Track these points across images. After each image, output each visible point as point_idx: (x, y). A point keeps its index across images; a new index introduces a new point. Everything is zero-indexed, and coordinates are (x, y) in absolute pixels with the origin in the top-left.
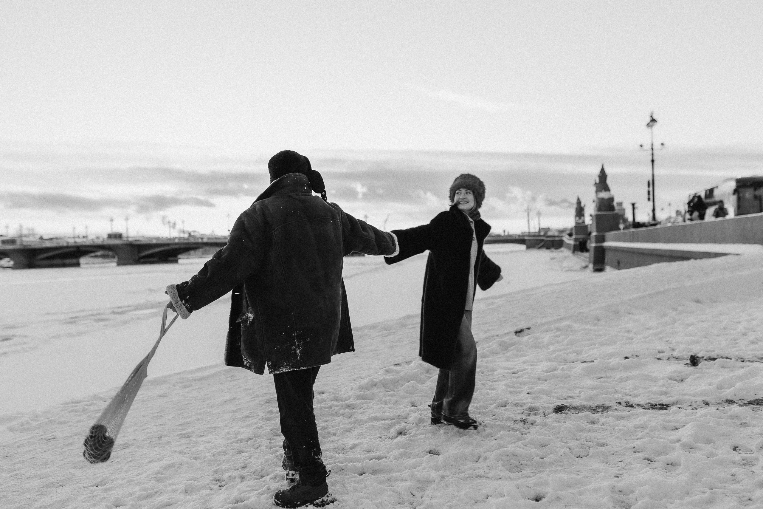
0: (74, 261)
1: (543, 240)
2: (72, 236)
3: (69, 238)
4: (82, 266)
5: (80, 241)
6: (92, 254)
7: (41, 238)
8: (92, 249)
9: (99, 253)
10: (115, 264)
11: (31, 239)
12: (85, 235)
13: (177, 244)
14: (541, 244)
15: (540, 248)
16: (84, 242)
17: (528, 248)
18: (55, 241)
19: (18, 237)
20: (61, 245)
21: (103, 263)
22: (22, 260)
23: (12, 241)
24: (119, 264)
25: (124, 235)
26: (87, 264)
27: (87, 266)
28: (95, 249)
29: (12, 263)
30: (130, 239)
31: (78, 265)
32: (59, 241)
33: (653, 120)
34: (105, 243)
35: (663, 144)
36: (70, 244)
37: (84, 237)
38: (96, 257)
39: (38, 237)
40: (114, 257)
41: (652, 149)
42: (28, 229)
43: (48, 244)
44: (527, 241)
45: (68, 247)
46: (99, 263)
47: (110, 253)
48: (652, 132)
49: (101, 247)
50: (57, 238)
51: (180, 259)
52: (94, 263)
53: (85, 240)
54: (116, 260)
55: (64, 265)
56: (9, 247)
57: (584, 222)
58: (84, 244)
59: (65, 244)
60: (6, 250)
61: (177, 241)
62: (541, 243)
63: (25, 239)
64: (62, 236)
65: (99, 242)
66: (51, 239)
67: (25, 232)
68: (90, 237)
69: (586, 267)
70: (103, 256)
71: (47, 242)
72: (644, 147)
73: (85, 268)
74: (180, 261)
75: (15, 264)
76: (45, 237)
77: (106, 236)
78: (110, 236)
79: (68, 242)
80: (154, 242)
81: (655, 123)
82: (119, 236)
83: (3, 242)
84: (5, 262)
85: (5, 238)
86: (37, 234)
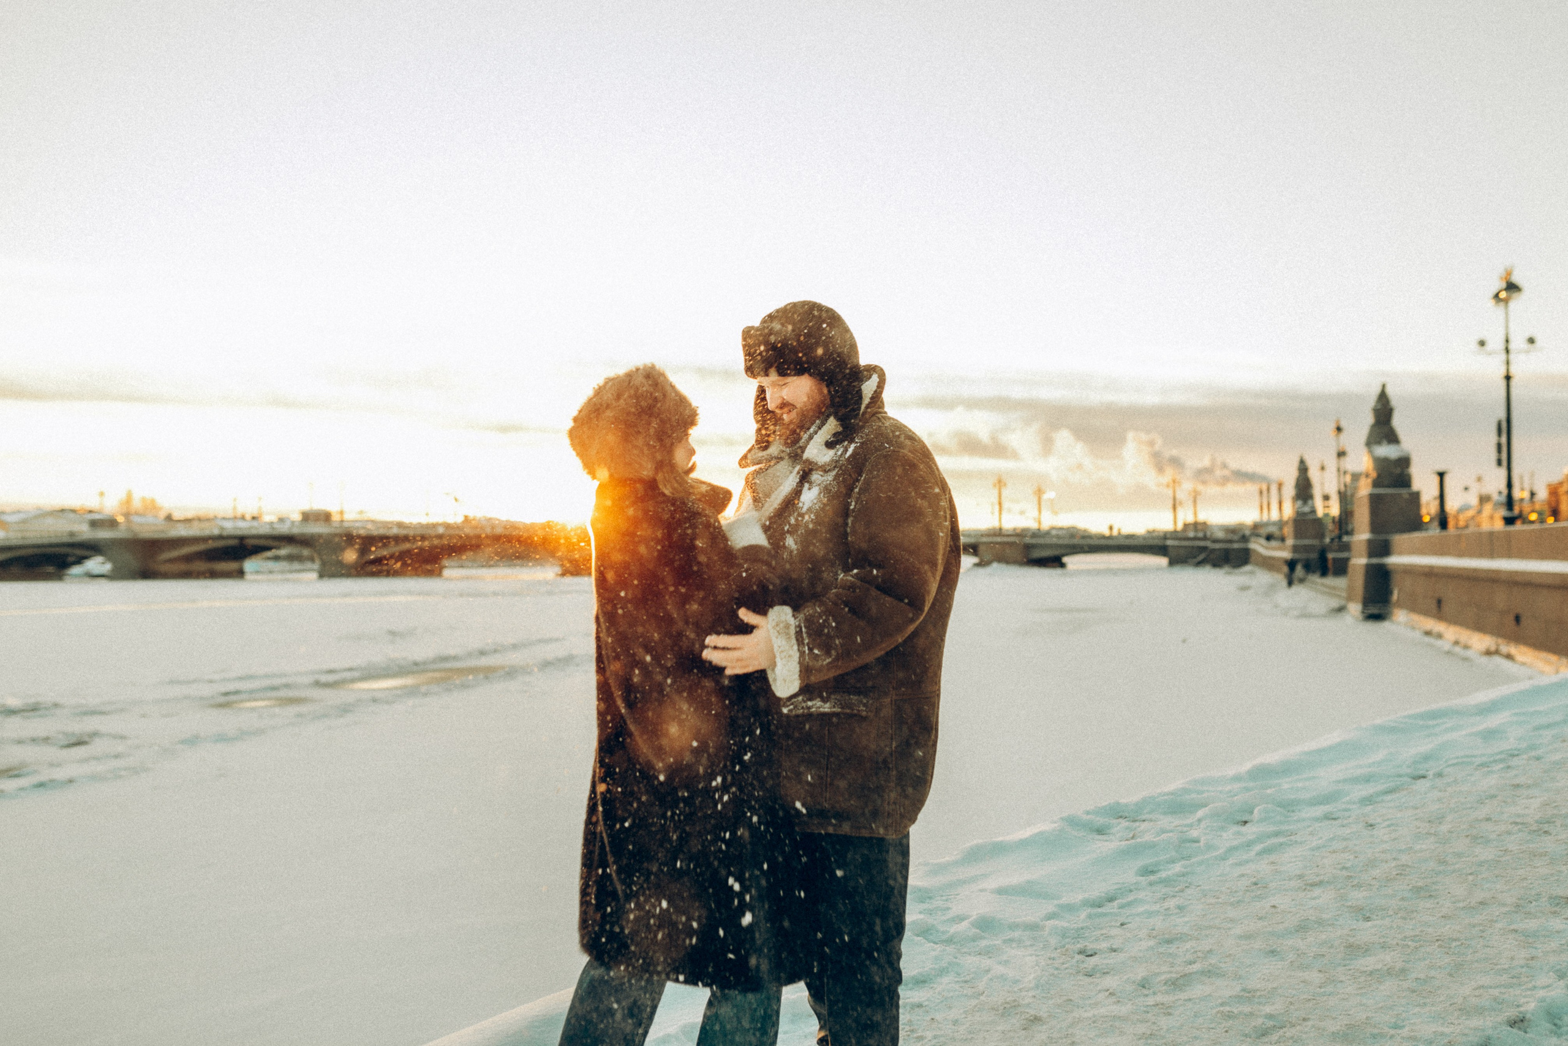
0: (232, 566)
1: (1205, 548)
2: (230, 514)
3: (224, 518)
4: (248, 576)
5: (244, 527)
6: (269, 554)
7: (169, 518)
8: (270, 543)
9: (283, 552)
10: (314, 575)
11: (150, 519)
12: (255, 514)
13: (440, 537)
14: (1201, 557)
15: (1199, 564)
16: (251, 527)
17: (1172, 563)
18: (196, 524)
19: (123, 515)
20: (207, 533)
21: (291, 572)
22: (130, 560)
23: (112, 523)
24: (321, 576)
25: (336, 518)
26: (257, 572)
27: (260, 577)
28: (276, 543)
29: (107, 567)
30: (346, 525)
31: (240, 574)
32: (206, 525)
33: (1512, 287)
34: (296, 531)
35: (1531, 341)
36: (225, 533)
37: (254, 518)
38: (277, 558)
39: (162, 515)
40: (312, 559)
41: (1507, 351)
42: (144, 499)
43: (182, 531)
44: (1170, 549)
45: (221, 537)
46: (282, 572)
47: (306, 552)
48: (1507, 314)
49: (289, 539)
50: (199, 519)
51: (446, 567)
52: (271, 572)
53: (255, 523)
54: (316, 566)
55: (213, 575)
56: (104, 534)
57: (1313, 511)
58: (254, 532)
59: (216, 532)
60: (97, 541)
61: (441, 530)
62: (1201, 553)
63: (136, 519)
64: (211, 515)
65: (284, 529)
66: (188, 521)
67: (137, 504)
68: (267, 518)
69: (1341, 609)
70: (290, 558)
71: (180, 526)
72: (1489, 347)
73: (255, 581)
74: (446, 573)
75: (113, 570)
76: (177, 516)
77: (297, 517)
78: (307, 517)
79: (222, 528)
80: (395, 531)
81: (1515, 295)
82: (326, 517)
83: (94, 524)
84: (96, 564)
85: (97, 517)
86: (161, 509)
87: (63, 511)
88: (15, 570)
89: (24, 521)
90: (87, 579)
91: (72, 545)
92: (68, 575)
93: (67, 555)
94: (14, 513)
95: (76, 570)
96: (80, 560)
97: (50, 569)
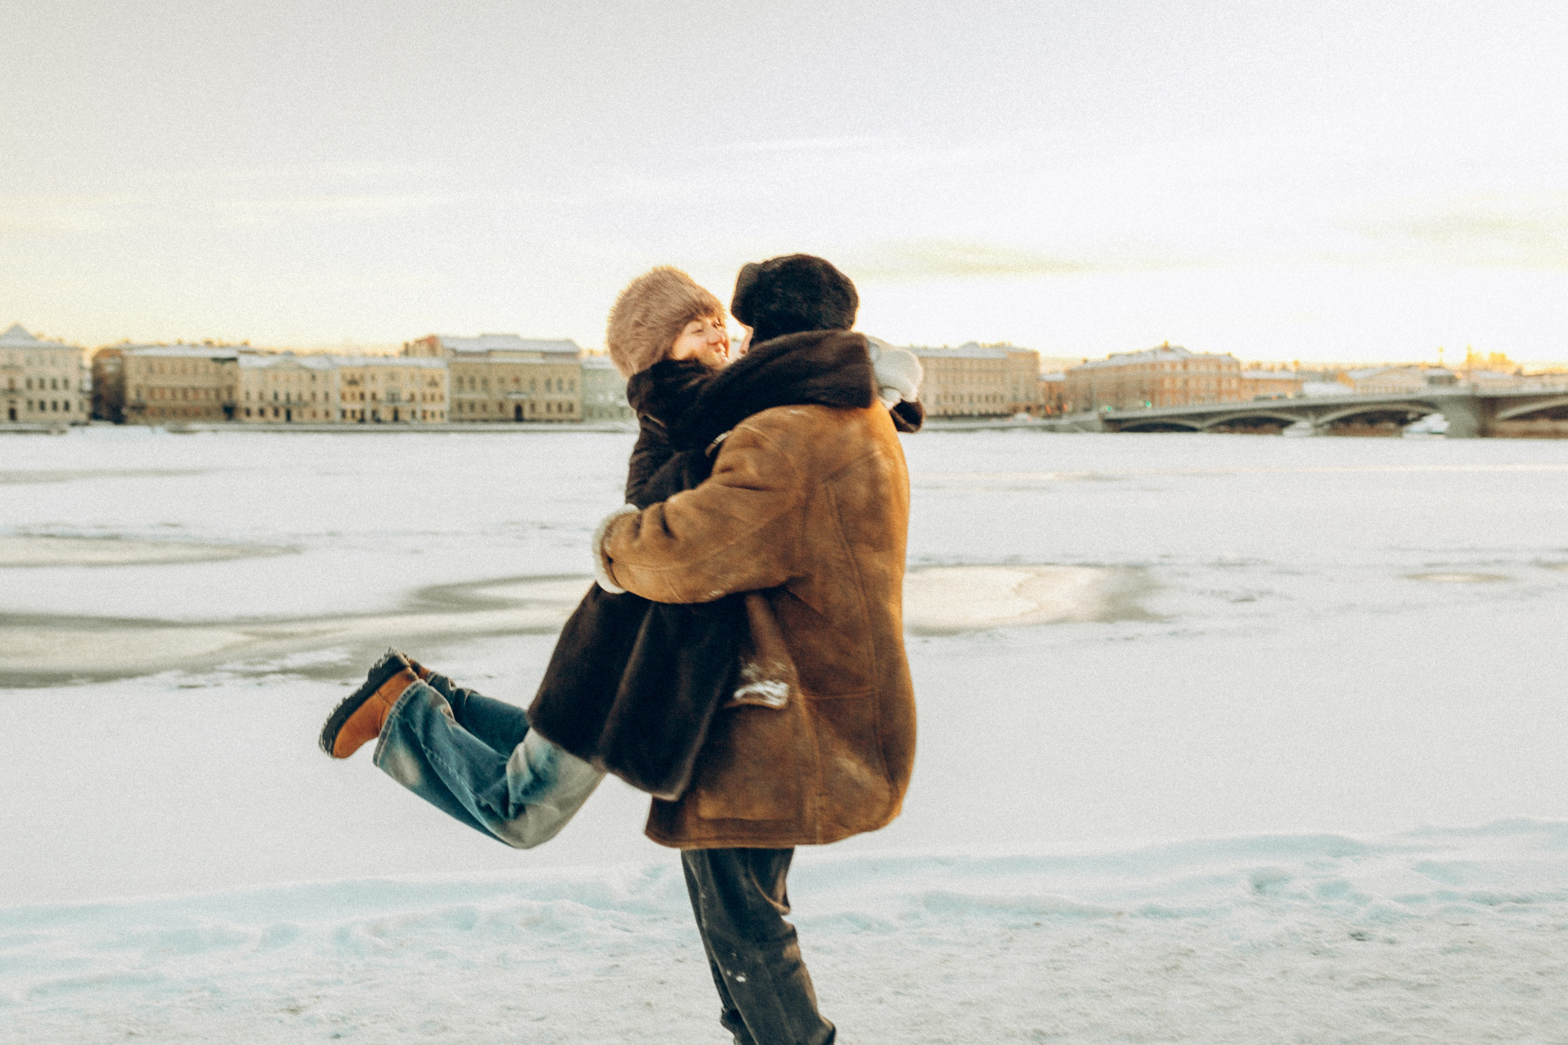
7: (1518, 373)
11: (1497, 375)
18: (1547, 380)
19: (1463, 372)
20: (1549, 390)
22: (1469, 419)
23: (1451, 380)
29: (1446, 425)
39: (1513, 369)
50: (1552, 375)
55: (1558, 435)
56: (1441, 391)
60: (1436, 398)
63: (1479, 375)
66: (1539, 376)
71: (1530, 381)
75: (1451, 427)
76: (1528, 370)
83: (1432, 381)
84: (1435, 421)
85: (1435, 373)
86: (1509, 363)
87: (1409, 367)
88: (1357, 426)
89: (1370, 378)
90: (1427, 436)
91: (1411, 402)
92: (1408, 432)
93: (1407, 413)
94: (1361, 369)
95: (1416, 427)
96: (1420, 417)
97: (1392, 426)
